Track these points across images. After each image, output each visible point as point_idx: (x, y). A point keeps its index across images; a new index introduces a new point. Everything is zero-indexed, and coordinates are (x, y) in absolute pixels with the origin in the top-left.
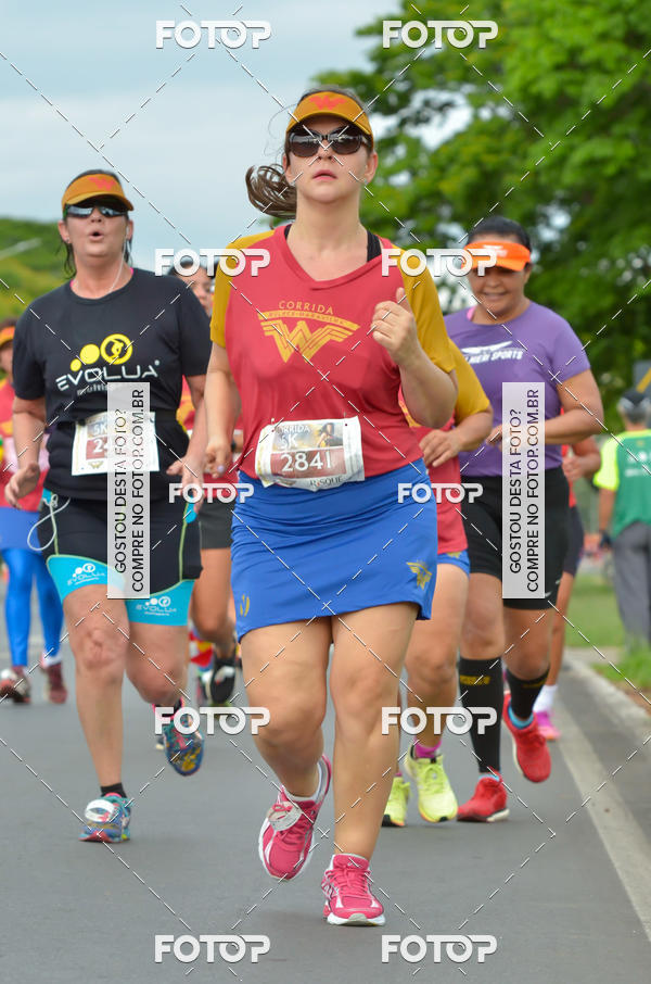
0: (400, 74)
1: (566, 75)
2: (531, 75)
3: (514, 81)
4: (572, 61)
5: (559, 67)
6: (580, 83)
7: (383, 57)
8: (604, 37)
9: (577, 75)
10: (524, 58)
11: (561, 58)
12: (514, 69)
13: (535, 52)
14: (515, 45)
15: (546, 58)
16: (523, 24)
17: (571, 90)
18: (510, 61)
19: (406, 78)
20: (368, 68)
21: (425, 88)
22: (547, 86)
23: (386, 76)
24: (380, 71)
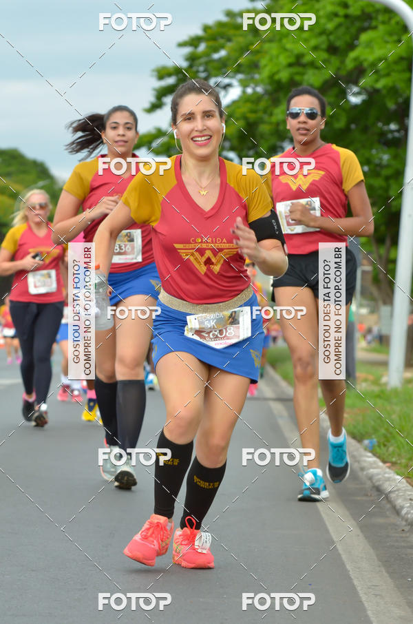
0: (201, 68)
1: (294, 70)
2: (275, 70)
3: (266, 73)
4: (298, 62)
5: (290, 65)
6: (303, 74)
7: (192, 59)
8: (315, 48)
9: (300, 69)
10: (271, 60)
11: (292, 60)
12: (266, 66)
13: (277, 56)
14: (266, 52)
15: (284, 60)
16: (271, 41)
17: (297, 78)
18: (263, 62)
19: (205, 71)
20: (184, 64)
21: (216, 76)
22: (284, 76)
23: (194, 69)
24: (191, 66)
